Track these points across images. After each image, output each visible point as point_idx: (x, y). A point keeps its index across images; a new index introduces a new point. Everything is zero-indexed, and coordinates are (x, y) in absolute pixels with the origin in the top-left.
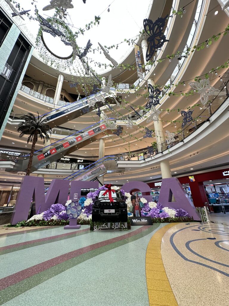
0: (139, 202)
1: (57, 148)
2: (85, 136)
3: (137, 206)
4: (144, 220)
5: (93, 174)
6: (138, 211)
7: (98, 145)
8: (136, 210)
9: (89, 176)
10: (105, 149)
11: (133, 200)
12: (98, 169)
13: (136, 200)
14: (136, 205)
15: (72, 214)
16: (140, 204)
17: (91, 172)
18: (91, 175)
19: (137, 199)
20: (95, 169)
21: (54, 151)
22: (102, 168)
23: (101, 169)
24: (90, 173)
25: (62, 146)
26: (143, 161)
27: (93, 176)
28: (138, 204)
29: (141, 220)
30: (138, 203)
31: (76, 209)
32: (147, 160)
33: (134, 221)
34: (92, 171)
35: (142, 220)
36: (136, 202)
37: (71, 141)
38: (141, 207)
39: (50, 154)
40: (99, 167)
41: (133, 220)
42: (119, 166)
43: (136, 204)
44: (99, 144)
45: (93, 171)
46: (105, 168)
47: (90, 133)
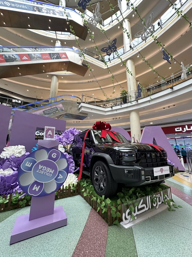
2: (35, 57)
7: (48, 84)
10: (58, 91)
12: (54, 108)
15: (41, 185)
17: (43, 111)
26: (110, 109)
31: (54, 167)
32: (114, 108)
37: (9, 57)
44: (51, 82)
45: (46, 110)
46: (64, 109)
47: (44, 57)
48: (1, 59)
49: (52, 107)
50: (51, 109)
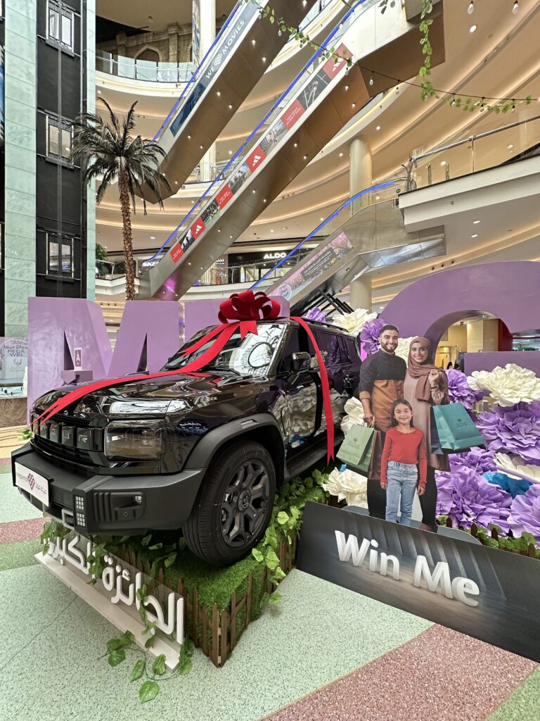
0: (431, 401)
2: (273, 138)
3: (405, 430)
4: (443, 567)
5: (306, 278)
6: (407, 474)
8: (391, 464)
9: (295, 287)
11: (379, 384)
12: (323, 254)
13: (400, 390)
14: (395, 423)
16: (440, 420)
17: (302, 273)
18: (300, 284)
19: (411, 383)
20: (314, 259)
21: (199, 227)
22: (337, 251)
23: (334, 255)
24: (297, 275)
25: (215, 204)
27: (308, 283)
28: (422, 422)
29: (407, 562)
30: (421, 408)
33: (347, 546)
34: (302, 269)
35: (421, 562)
36: (401, 400)
39: (193, 240)
40: (326, 248)
41: (339, 535)
42: (409, 220)
43: (401, 413)
45: (307, 268)
46: (350, 246)
47: (290, 118)
48: (227, 194)
49: (320, 253)
50: (317, 260)
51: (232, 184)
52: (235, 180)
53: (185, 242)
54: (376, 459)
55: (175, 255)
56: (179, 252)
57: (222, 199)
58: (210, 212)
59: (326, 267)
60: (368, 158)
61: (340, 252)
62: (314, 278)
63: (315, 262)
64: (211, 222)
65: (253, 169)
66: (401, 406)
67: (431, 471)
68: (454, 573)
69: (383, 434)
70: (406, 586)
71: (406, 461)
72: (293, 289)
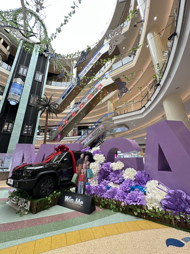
0: (87, 168)
1: (68, 119)
2: (86, 101)
5: (93, 136)
6: (82, 184)
8: (80, 182)
9: (90, 138)
11: (79, 165)
12: (97, 130)
13: (82, 166)
14: (81, 173)
16: (88, 172)
17: (92, 135)
18: (91, 138)
19: (84, 165)
20: (95, 131)
21: (67, 122)
22: (100, 129)
25: (71, 116)
26: (144, 109)
28: (85, 173)
29: (75, 200)
30: (85, 170)
32: (147, 106)
33: (66, 198)
35: (77, 199)
36: (82, 168)
38: (88, 176)
39: (65, 125)
40: (98, 128)
41: (66, 196)
42: (115, 123)
43: (82, 171)
45: (93, 133)
46: (103, 128)
47: (90, 97)
48: (74, 114)
49: (96, 130)
50: (96, 131)
51: (76, 111)
52: (77, 110)
53: (63, 125)
54: (77, 181)
55: (60, 129)
56: (61, 128)
57: (73, 115)
58: (70, 118)
59: (98, 133)
60: (112, 104)
61: (101, 129)
62: (95, 136)
63: (95, 132)
64: (70, 120)
65: (81, 108)
66: (82, 170)
67: (85, 182)
68: (81, 201)
69: (79, 175)
70: (73, 205)
71: (81, 181)
72: (90, 139)
